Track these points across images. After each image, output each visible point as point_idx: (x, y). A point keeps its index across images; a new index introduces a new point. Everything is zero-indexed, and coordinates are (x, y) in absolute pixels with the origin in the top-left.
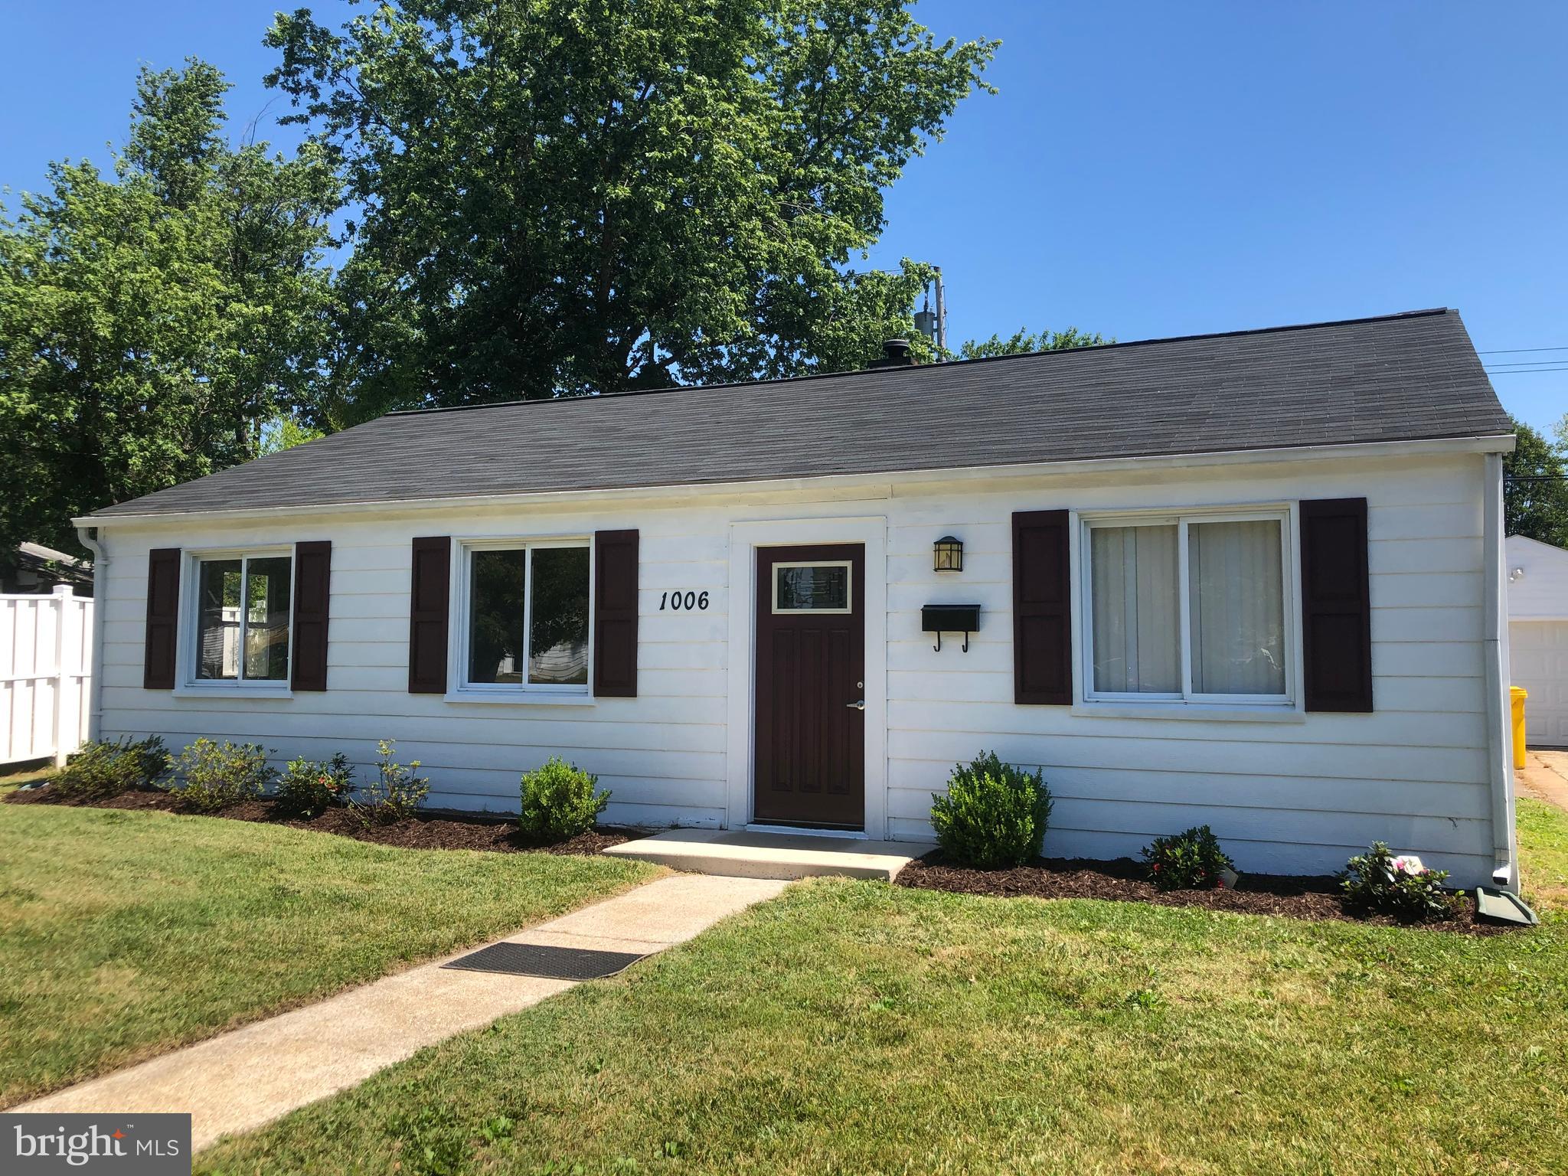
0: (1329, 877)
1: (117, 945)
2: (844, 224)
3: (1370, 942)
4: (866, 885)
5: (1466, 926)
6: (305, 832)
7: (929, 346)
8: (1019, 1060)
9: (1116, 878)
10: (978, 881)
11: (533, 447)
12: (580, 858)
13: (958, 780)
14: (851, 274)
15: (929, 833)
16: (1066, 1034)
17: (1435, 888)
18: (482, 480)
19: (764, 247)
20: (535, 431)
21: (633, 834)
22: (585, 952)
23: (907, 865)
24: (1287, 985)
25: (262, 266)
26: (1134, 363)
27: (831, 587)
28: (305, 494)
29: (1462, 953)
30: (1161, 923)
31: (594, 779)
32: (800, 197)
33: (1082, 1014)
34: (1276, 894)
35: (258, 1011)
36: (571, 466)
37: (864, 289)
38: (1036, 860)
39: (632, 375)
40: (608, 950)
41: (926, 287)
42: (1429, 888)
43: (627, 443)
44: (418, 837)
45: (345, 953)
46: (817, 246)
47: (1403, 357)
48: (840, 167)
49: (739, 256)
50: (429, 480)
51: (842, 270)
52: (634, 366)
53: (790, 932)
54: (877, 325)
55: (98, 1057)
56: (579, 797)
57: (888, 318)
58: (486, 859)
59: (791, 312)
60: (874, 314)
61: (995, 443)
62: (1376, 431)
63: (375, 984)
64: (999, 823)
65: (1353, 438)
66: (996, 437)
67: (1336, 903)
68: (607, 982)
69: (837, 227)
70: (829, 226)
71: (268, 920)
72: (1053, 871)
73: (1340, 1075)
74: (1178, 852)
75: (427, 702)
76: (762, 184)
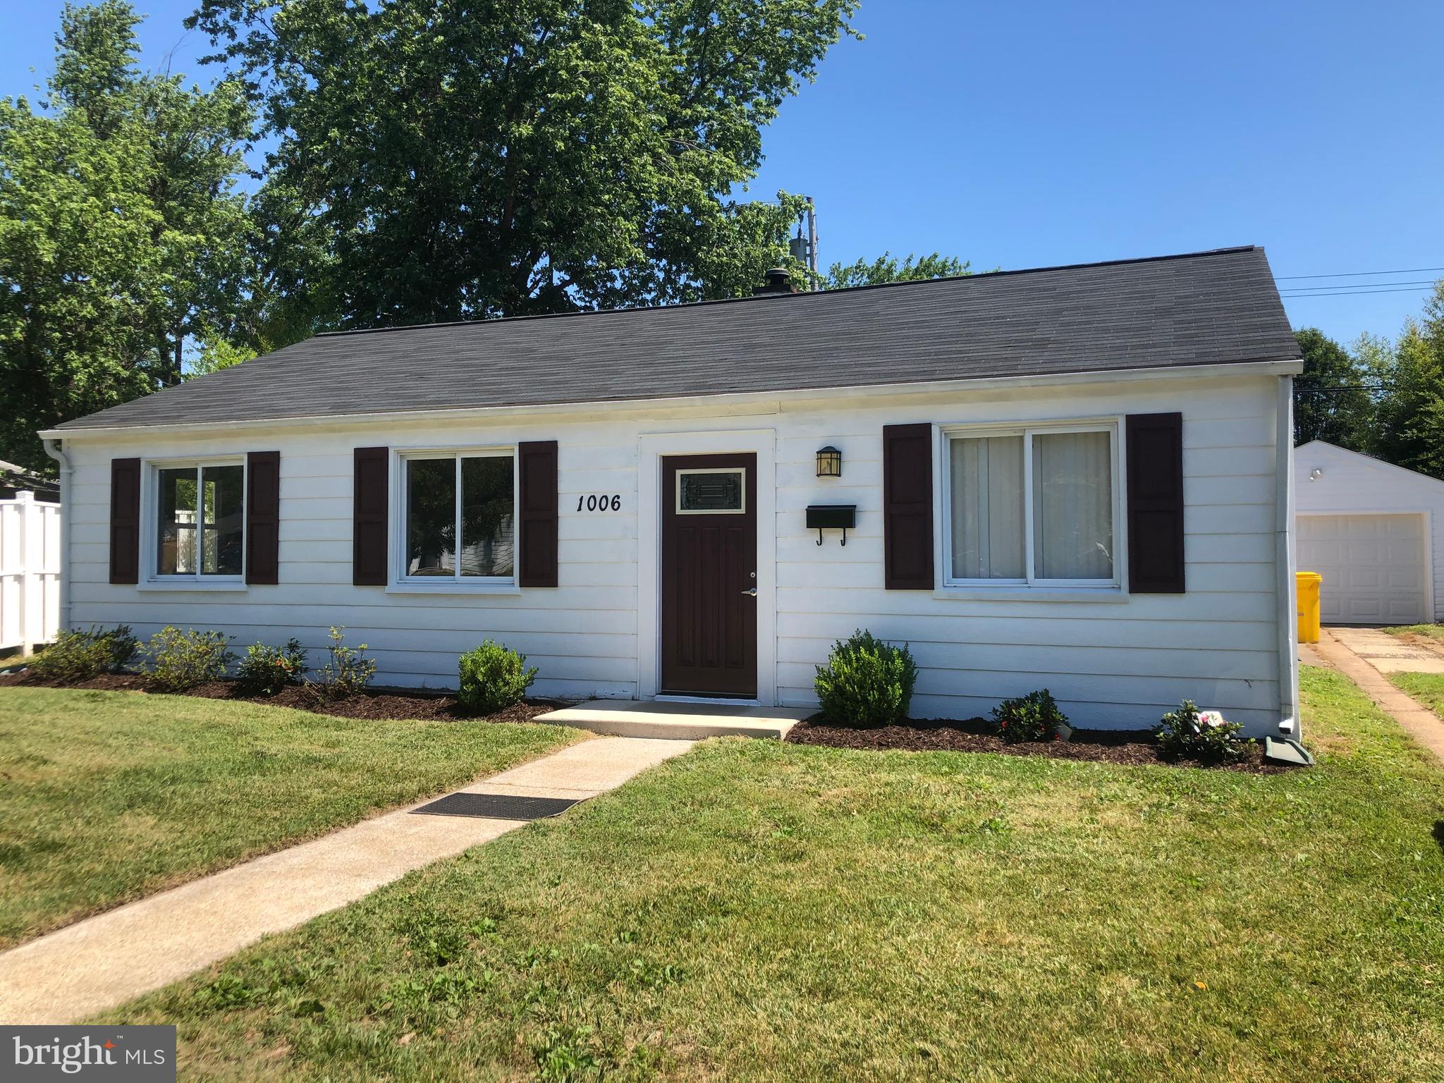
0: (1148, 731)
1: (131, 798)
2: (727, 160)
3: (1177, 780)
4: (761, 742)
5: (1256, 767)
6: (268, 706)
7: (804, 270)
8: (895, 870)
9: (971, 734)
10: (856, 738)
11: (456, 366)
12: (514, 725)
13: (838, 654)
14: (732, 204)
15: (814, 700)
16: (932, 852)
17: (1232, 737)
18: (415, 397)
19: (655, 180)
20: (458, 352)
21: (558, 704)
22: (531, 799)
23: (795, 726)
24: (1109, 813)
25: (181, 191)
26: (988, 293)
27: (727, 491)
28: (254, 409)
29: (1250, 787)
30: (1008, 767)
31: (523, 658)
32: (686, 134)
33: (944, 837)
34: (1103, 745)
35: (264, 847)
36: (494, 384)
37: (745, 218)
38: (903, 720)
39: (533, 295)
40: (548, 796)
41: (801, 217)
42: (1227, 737)
43: (543, 363)
44: (368, 710)
45: (326, 803)
46: (702, 180)
47: (1215, 290)
48: (721, 106)
49: (630, 188)
50: (366, 396)
51: (725, 200)
52: (533, 287)
53: (701, 779)
54: (757, 252)
55: (142, 882)
56: (511, 673)
57: (766, 246)
58: (432, 726)
59: (679, 240)
60: (753, 241)
61: (870, 365)
62: (1190, 356)
63: (356, 826)
64: (873, 689)
65: (1171, 362)
66: (867, 360)
67: (1152, 751)
68: (553, 820)
69: (720, 162)
70: (713, 162)
71: (255, 777)
72: (918, 729)
73: (1147, 877)
74: (1023, 711)
75: (370, 593)
76: (653, 123)
